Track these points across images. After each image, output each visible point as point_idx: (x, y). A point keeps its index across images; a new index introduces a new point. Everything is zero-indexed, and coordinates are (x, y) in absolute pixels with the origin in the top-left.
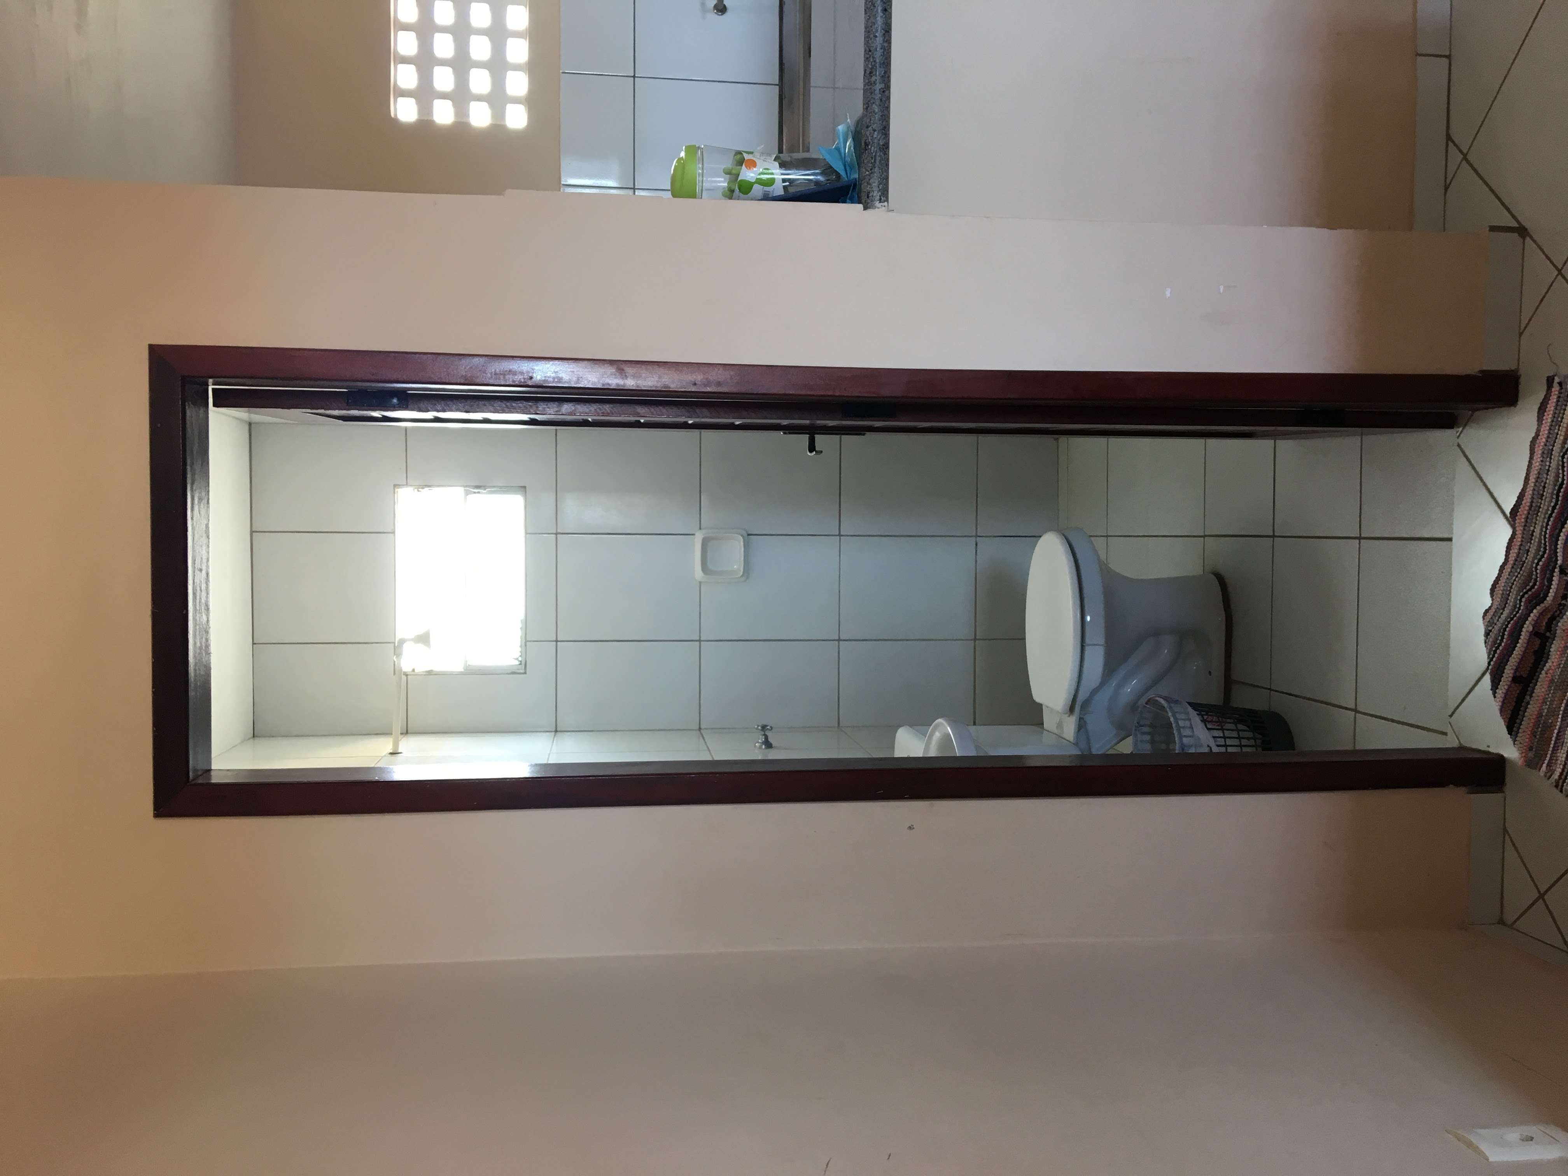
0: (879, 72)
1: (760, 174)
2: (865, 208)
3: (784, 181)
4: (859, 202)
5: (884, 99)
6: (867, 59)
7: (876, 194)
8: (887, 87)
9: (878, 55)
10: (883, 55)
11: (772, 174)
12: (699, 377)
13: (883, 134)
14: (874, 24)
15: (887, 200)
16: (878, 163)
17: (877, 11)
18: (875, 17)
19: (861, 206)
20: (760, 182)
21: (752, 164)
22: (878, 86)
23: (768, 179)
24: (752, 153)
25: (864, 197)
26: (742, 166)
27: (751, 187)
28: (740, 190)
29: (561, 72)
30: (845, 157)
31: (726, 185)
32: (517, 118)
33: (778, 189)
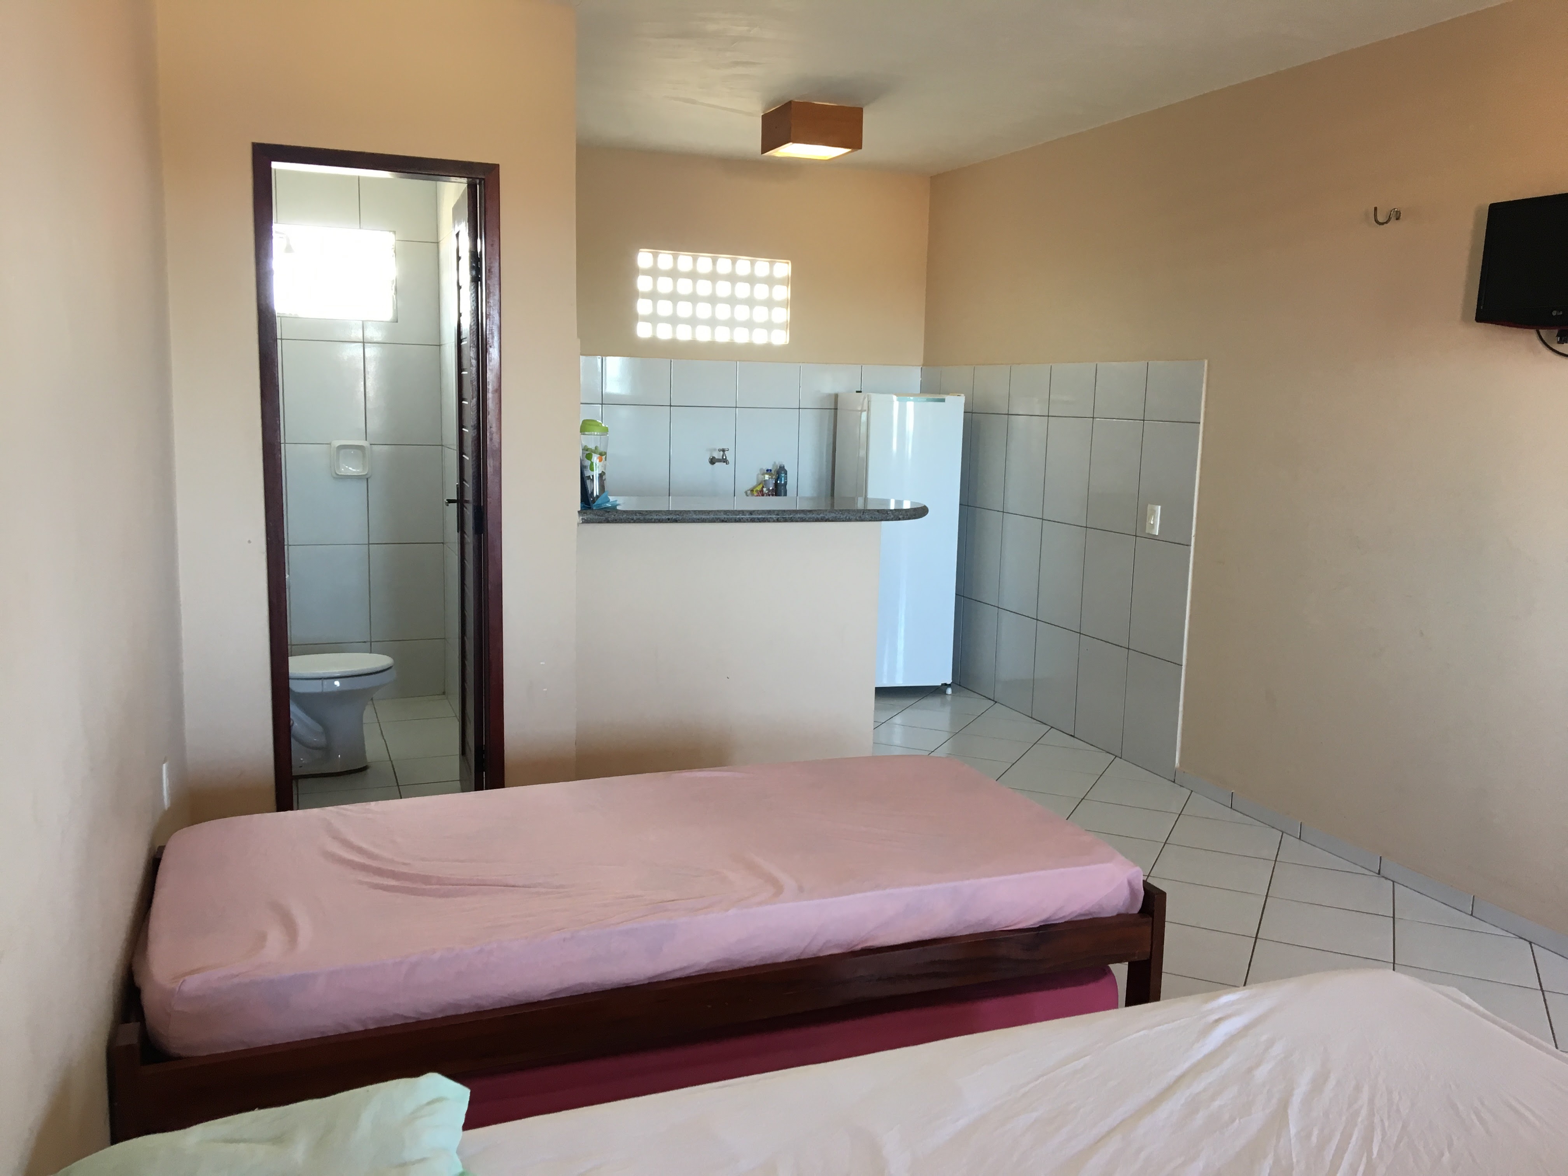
0: (642, 518)
1: (596, 464)
2: (579, 512)
3: (593, 476)
5: (629, 520)
6: (647, 511)
7: (585, 517)
8: (635, 522)
9: (648, 517)
10: (649, 519)
11: (596, 470)
12: (494, 429)
13: (613, 520)
14: (662, 514)
15: (583, 523)
16: (600, 517)
17: (668, 516)
18: (665, 515)
19: (580, 509)
20: (592, 463)
21: (601, 460)
22: (635, 518)
23: (593, 468)
24: (606, 460)
25: (585, 511)
26: (599, 456)
27: (589, 460)
28: (587, 454)
29: (672, 360)
30: (605, 504)
31: (590, 447)
32: (643, 331)
33: (588, 473)
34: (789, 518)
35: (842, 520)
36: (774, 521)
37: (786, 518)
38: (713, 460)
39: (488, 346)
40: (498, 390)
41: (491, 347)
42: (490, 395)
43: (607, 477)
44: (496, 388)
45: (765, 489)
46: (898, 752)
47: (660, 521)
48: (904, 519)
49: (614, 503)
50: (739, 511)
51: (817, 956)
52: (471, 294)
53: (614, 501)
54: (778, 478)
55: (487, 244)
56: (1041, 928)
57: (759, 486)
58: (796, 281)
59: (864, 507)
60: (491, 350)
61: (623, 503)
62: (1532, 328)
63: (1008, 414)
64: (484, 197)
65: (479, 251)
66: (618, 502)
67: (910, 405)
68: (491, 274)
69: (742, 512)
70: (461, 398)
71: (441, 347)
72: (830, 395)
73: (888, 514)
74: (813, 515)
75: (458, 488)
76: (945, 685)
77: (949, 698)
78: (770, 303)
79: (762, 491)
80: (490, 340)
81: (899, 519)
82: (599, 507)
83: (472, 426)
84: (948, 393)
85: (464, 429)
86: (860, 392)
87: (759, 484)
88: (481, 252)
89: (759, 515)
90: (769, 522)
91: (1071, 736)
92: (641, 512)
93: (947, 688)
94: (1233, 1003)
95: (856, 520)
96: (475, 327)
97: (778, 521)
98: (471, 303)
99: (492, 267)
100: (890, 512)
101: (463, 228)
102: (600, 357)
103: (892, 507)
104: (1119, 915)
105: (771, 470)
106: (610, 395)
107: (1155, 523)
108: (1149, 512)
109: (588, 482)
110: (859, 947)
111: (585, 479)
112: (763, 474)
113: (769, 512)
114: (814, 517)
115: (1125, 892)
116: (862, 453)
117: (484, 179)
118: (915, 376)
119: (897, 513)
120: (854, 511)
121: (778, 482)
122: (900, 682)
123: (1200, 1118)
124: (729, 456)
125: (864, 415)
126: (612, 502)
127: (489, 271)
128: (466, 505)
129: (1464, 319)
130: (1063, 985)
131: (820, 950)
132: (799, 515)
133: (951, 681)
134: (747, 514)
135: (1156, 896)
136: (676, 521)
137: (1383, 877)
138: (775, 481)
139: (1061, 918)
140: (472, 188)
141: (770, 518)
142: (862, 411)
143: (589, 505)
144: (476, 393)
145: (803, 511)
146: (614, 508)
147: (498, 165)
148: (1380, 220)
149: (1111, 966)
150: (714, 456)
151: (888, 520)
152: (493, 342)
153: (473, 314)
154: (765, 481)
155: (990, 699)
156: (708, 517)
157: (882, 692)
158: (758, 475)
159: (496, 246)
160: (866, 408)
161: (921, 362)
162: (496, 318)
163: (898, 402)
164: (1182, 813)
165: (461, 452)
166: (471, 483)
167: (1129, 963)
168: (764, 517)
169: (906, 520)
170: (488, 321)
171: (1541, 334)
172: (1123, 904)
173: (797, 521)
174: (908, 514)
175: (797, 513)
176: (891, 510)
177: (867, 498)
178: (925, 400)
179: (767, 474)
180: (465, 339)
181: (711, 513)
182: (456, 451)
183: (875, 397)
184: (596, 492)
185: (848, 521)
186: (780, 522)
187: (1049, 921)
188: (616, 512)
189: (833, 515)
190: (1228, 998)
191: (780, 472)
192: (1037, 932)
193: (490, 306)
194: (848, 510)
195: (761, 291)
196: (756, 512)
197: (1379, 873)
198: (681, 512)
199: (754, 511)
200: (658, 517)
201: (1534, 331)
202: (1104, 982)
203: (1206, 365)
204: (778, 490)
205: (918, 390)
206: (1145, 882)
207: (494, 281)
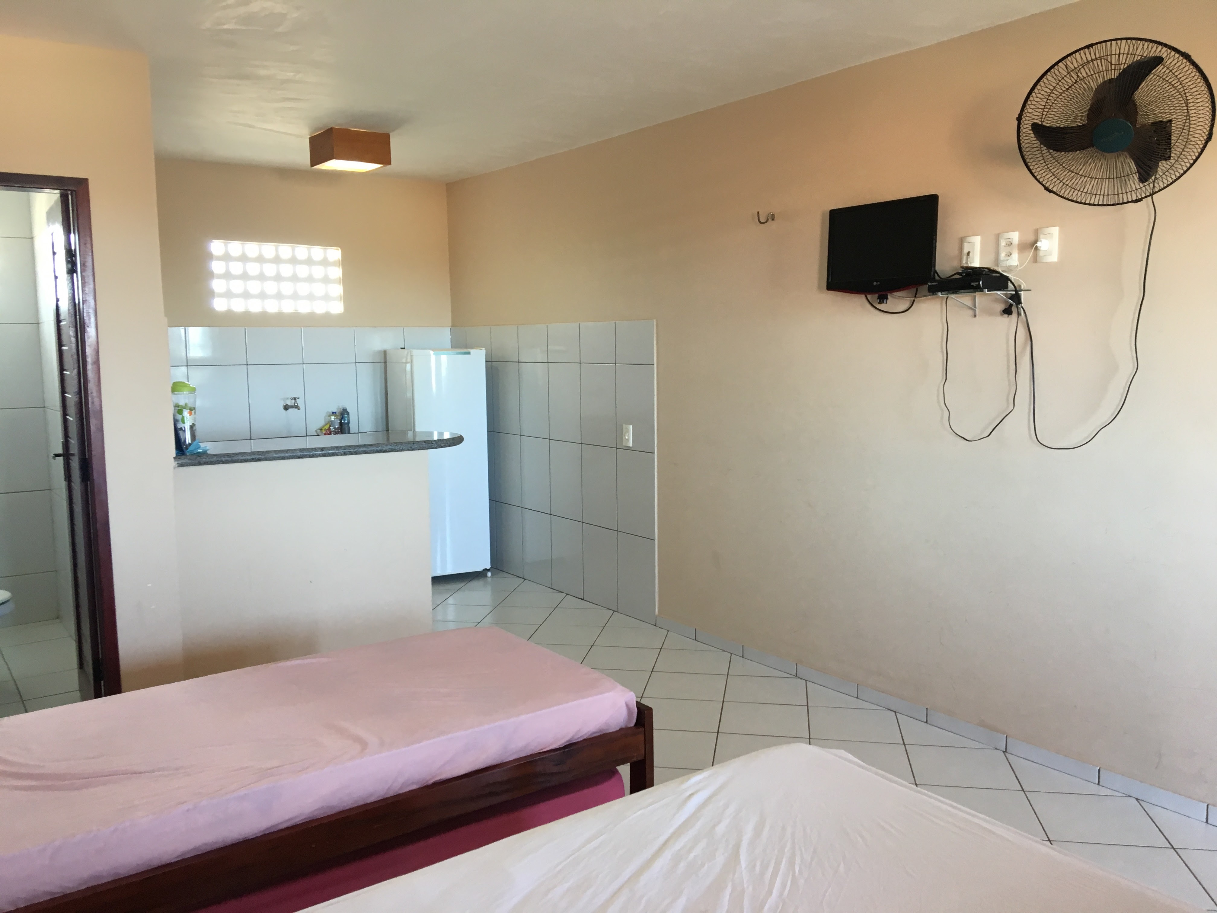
0: (229, 459)
1: (186, 417)
2: (174, 458)
3: (184, 427)
4: (177, 456)
5: (219, 461)
6: (233, 454)
7: (180, 462)
8: (224, 463)
9: (235, 458)
11: (187, 422)
12: (95, 394)
13: (205, 462)
15: (179, 466)
16: (192, 461)
18: (250, 455)
19: (175, 456)
20: (183, 417)
21: (191, 414)
23: (185, 421)
24: (195, 414)
25: (179, 457)
26: (189, 411)
27: (180, 415)
28: (179, 410)
29: (246, 328)
30: (196, 450)
31: (180, 404)
32: (219, 305)
33: (180, 425)
34: (353, 451)
35: (397, 450)
36: (342, 455)
37: (351, 451)
38: (286, 407)
39: (86, 326)
40: (97, 362)
41: (88, 327)
42: (89, 367)
43: (197, 427)
44: (94, 360)
45: (331, 428)
46: (452, 626)
47: (246, 461)
48: (445, 446)
49: (204, 448)
50: (313, 449)
51: (398, 793)
52: (68, 284)
53: (204, 447)
54: (342, 418)
55: (81, 244)
56: (566, 747)
57: (327, 426)
58: (346, 262)
59: (414, 439)
60: (88, 329)
61: (211, 448)
62: (863, 294)
63: (519, 362)
64: (76, 205)
65: (73, 248)
66: (207, 448)
67: (444, 358)
68: (86, 268)
69: (315, 449)
70: (62, 369)
71: (40, 325)
72: (380, 352)
73: (432, 444)
74: (374, 448)
75: (63, 444)
76: (486, 570)
77: (489, 580)
78: (326, 280)
79: (329, 429)
80: (87, 321)
81: (442, 447)
82: (191, 453)
83: (74, 392)
84: (472, 348)
85: (66, 395)
86: (404, 348)
87: (327, 424)
88: (75, 250)
89: (329, 450)
90: (337, 455)
91: (581, 599)
92: (228, 455)
93: (487, 572)
94: (700, 782)
95: (408, 450)
96: (72, 311)
97: (345, 454)
98: (68, 291)
99: (86, 262)
100: (434, 442)
101: (58, 229)
102: (183, 327)
103: (436, 438)
104: (621, 729)
105: (335, 412)
106: (195, 360)
107: (629, 439)
108: (624, 430)
109: (181, 433)
110: (431, 782)
111: (178, 430)
112: (330, 416)
113: (337, 448)
114: (374, 450)
115: (624, 712)
116: (409, 394)
117: (75, 191)
118: (446, 335)
119: (439, 443)
120: (406, 443)
121: (343, 421)
122: (450, 571)
123: (682, 865)
124: (300, 402)
125: (408, 366)
126: (202, 448)
127: (83, 265)
128: (72, 458)
129: (820, 288)
130: (584, 788)
131: (401, 788)
132: (361, 449)
133: (490, 567)
134: (319, 451)
135: (646, 712)
136: (259, 460)
137: (799, 678)
138: (340, 421)
139: (581, 737)
140: (64, 198)
141: (338, 452)
142: (407, 363)
143: (183, 452)
144: (76, 365)
145: (365, 446)
146: (205, 453)
147: (87, 179)
148: (762, 221)
149: (618, 768)
150: (288, 403)
151: (433, 448)
152: (90, 323)
153: (70, 300)
154: (331, 421)
155: (520, 578)
156: (286, 455)
157: (437, 580)
158: (325, 417)
159: (89, 246)
160: (409, 360)
161: (450, 324)
162: (91, 303)
163: (434, 356)
164: (662, 648)
165: (65, 414)
166: (76, 439)
167: (630, 764)
168: (333, 452)
169: (447, 447)
170: (85, 306)
171: (868, 297)
172: (623, 721)
173: (361, 454)
174: (449, 442)
175: (360, 448)
176: (435, 441)
177: (416, 432)
178: (455, 353)
179: (332, 415)
180: (63, 320)
181: (289, 451)
182: (60, 413)
183: (415, 352)
184: (188, 440)
185: (401, 451)
186: (347, 455)
187: (572, 741)
188: (207, 456)
189: (389, 447)
190: (697, 778)
191: (344, 413)
192: (563, 751)
193: (86, 294)
194: (401, 442)
195: (318, 272)
196: (326, 448)
197: (796, 676)
198: (263, 452)
199: (324, 448)
200: (243, 458)
201: (863, 296)
202: (614, 780)
203: (655, 323)
204: (343, 428)
205: (448, 344)
206: (638, 703)
207: (89, 272)
